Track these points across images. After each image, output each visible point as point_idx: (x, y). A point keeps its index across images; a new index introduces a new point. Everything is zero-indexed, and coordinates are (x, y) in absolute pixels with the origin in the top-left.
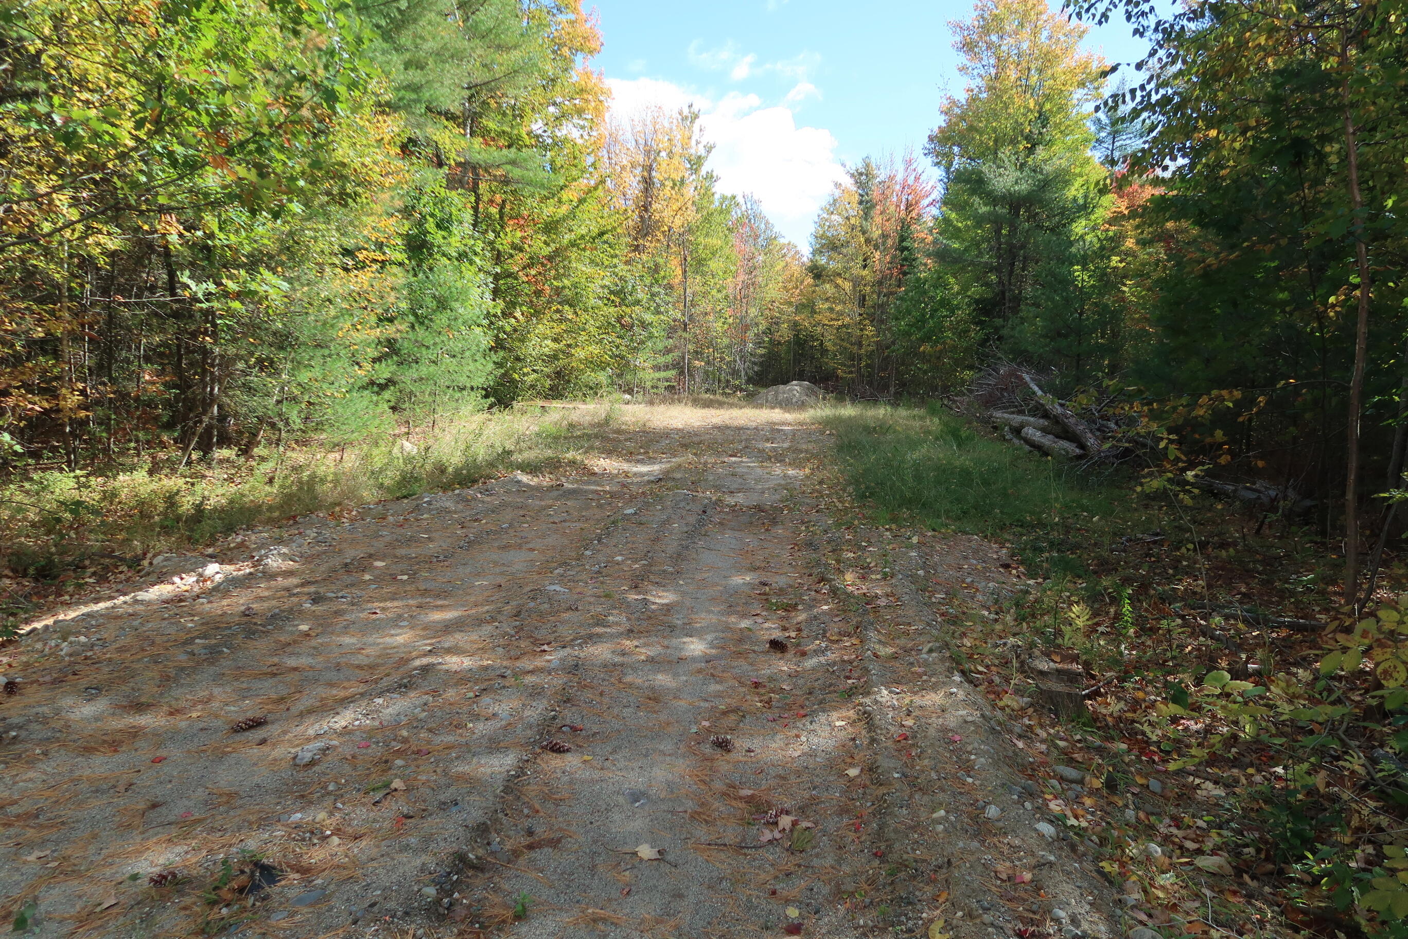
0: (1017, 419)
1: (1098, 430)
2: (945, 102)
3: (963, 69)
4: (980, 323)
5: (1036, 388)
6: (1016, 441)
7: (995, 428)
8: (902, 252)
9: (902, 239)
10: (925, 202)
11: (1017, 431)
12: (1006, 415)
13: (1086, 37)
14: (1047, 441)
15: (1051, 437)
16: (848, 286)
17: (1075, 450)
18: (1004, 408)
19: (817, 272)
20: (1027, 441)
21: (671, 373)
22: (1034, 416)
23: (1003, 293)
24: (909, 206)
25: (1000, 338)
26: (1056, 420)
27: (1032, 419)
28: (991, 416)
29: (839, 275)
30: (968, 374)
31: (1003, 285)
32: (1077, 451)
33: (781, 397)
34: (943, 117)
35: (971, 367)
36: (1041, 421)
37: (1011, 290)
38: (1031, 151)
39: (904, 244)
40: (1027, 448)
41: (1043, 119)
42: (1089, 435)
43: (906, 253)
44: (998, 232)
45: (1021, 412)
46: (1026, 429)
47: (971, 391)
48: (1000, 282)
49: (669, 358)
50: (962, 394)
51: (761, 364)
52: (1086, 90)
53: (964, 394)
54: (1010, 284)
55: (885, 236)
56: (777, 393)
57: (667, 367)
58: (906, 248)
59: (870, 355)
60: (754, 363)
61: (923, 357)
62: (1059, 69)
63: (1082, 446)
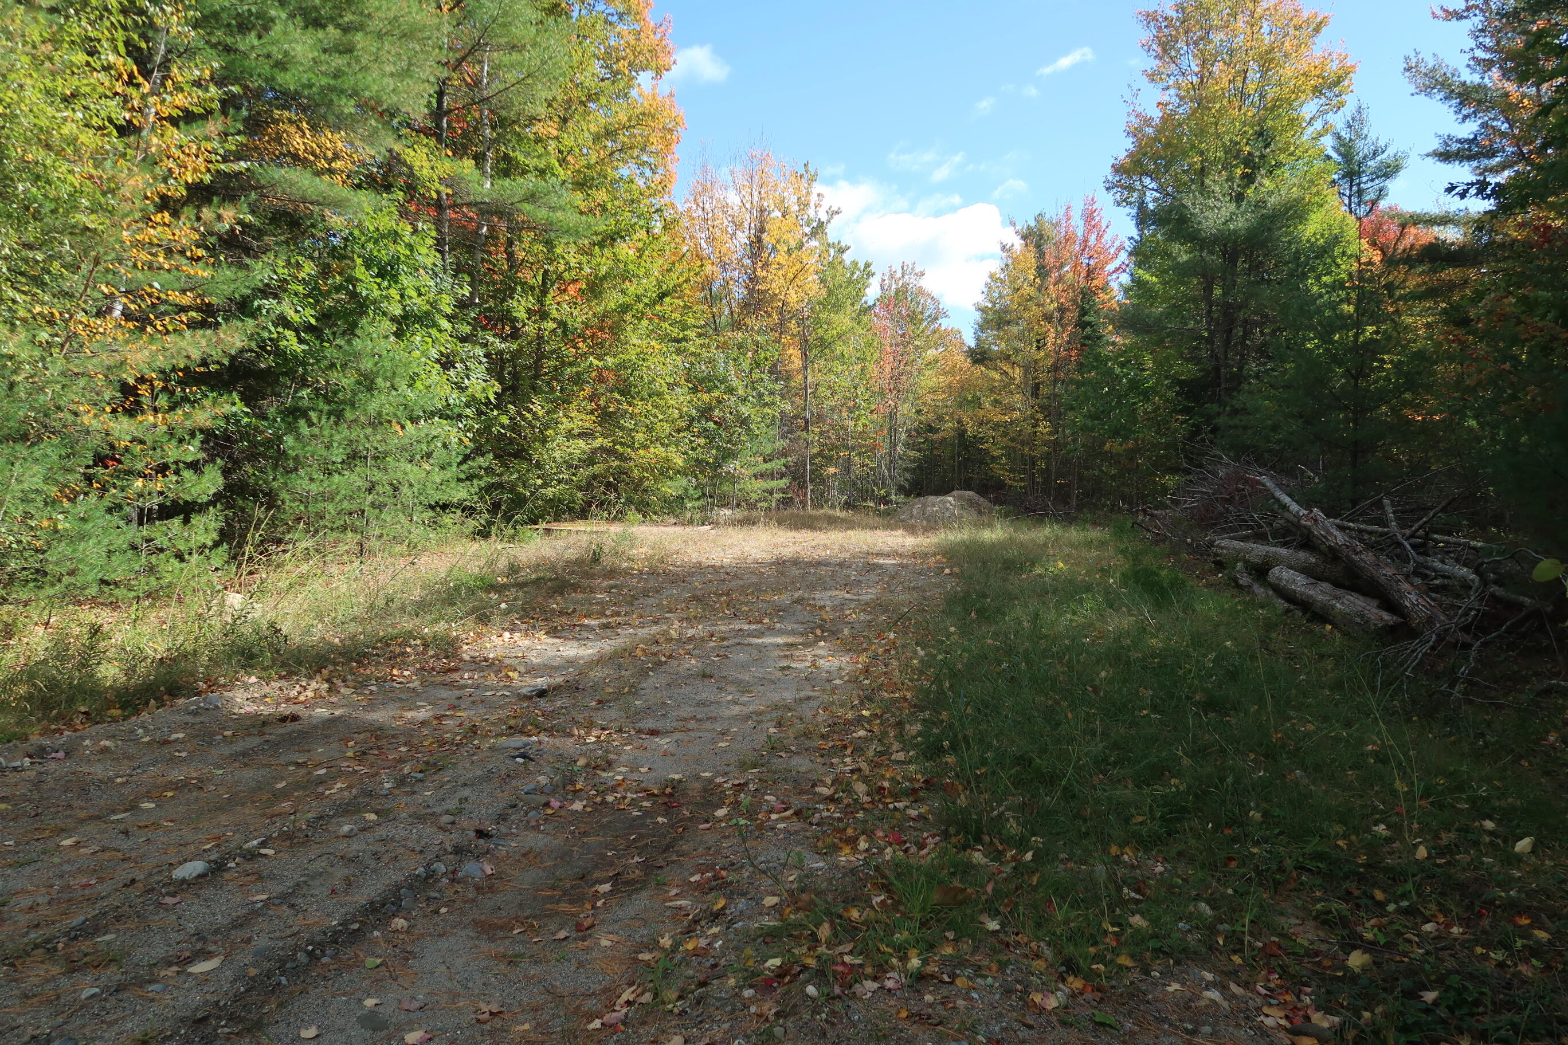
0: (1258, 550)
1: (1416, 573)
2: (1133, 118)
3: (1153, 76)
4: (1185, 411)
5: (1286, 500)
6: (1259, 590)
7: (1220, 565)
8: (1083, 328)
9: (1084, 312)
10: (1110, 267)
11: (1260, 571)
12: (1236, 544)
13: (1324, 30)
14: (1320, 593)
15: (1326, 586)
16: (1017, 373)
17: (1379, 616)
18: (1232, 530)
19: (979, 356)
20: (1280, 591)
21: (783, 483)
22: (1284, 545)
23: (1217, 370)
24: (1090, 273)
25: (1215, 430)
26: (1333, 555)
27: (1284, 551)
28: (1211, 544)
29: (1007, 358)
30: (1170, 480)
31: (1217, 359)
32: (1386, 616)
33: (929, 510)
34: (1131, 140)
35: (1174, 470)
36: (1302, 555)
37: (1227, 366)
38: (1249, 179)
39: (1087, 318)
40: (1281, 604)
41: (1264, 136)
42: (1405, 586)
43: (1088, 329)
44: (1208, 289)
45: (1260, 537)
46: (1276, 571)
47: (1176, 503)
48: (1214, 356)
49: (777, 465)
50: (1163, 506)
51: (913, 471)
52: (1323, 100)
53: (1166, 507)
54: (1226, 358)
55: (1062, 310)
56: (925, 506)
57: (771, 475)
58: (1089, 324)
59: (1047, 457)
60: (906, 469)
61: (1111, 458)
62: (1288, 71)
63: (1390, 605)
